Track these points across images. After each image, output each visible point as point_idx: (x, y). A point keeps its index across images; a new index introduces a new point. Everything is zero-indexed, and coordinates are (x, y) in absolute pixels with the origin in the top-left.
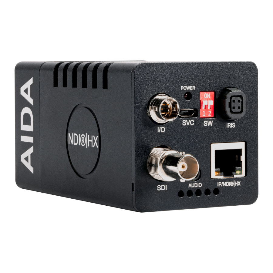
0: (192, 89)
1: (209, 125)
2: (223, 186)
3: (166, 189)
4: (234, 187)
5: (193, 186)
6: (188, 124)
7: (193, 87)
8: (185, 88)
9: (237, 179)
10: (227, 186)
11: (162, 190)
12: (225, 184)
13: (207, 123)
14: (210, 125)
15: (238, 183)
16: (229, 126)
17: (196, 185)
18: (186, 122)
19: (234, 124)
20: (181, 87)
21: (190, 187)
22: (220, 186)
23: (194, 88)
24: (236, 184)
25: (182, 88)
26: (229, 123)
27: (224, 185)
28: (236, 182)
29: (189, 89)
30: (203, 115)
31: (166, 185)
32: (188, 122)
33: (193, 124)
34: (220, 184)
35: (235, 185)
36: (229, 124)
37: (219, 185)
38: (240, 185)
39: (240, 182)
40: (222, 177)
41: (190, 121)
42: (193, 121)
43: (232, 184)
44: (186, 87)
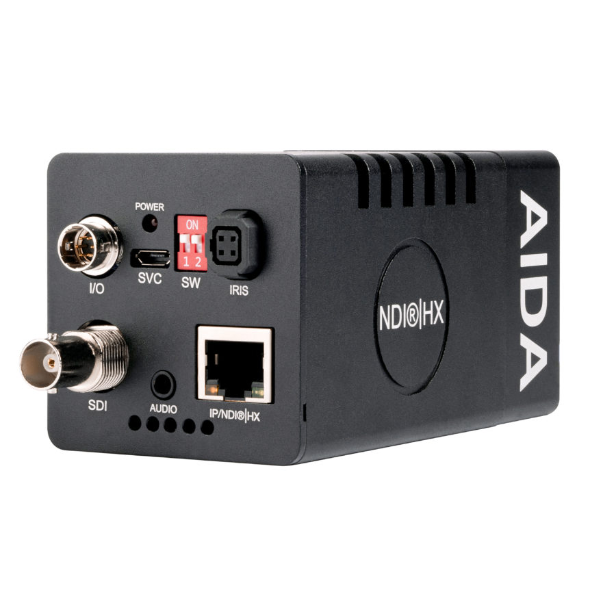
0: (157, 210)
1: (192, 286)
2: (222, 417)
3: (106, 410)
4: (246, 422)
5: (159, 409)
6: (150, 282)
7: (160, 204)
8: (143, 206)
9: (252, 408)
10: (230, 418)
11: (98, 409)
12: (226, 414)
13: (189, 281)
14: (195, 285)
15: (254, 416)
16: (235, 292)
17: (165, 409)
18: (146, 277)
19: (245, 288)
20: (137, 203)
21: (153, 410)
22: (216, 416)
23: (161, 206)
24: (250, 418)
25: (138, 205)
26: (234, 286)
27: (224, 416)
28: (250, 414)
29: (151, 209)
30: (185, 265)
31: (106, 402)
32: (150, 277)
33: (161, 281)
34: (215, 412)
35: (248, 419)
36: (236, 288)
37: (214, 414)
38: (259, 420)
39: (259, 413)
40: (221, 398)
41: (154, 275)
42: (160, 276)
43: (240, 415)
44: (146, 205)
